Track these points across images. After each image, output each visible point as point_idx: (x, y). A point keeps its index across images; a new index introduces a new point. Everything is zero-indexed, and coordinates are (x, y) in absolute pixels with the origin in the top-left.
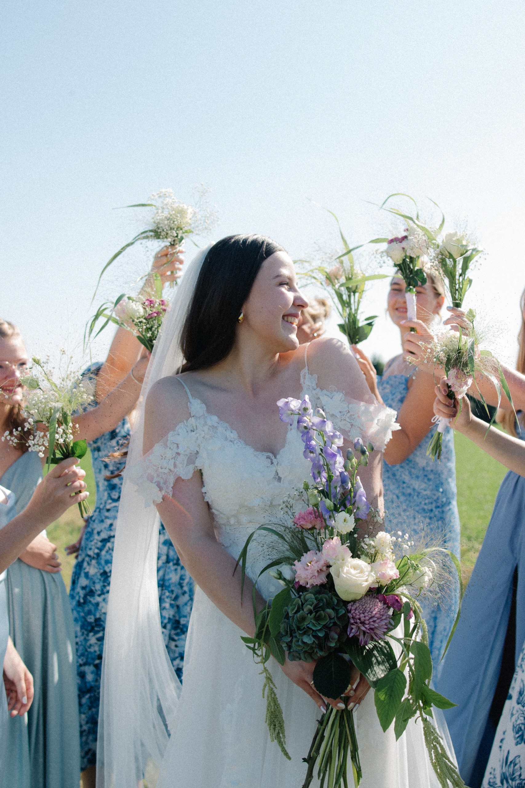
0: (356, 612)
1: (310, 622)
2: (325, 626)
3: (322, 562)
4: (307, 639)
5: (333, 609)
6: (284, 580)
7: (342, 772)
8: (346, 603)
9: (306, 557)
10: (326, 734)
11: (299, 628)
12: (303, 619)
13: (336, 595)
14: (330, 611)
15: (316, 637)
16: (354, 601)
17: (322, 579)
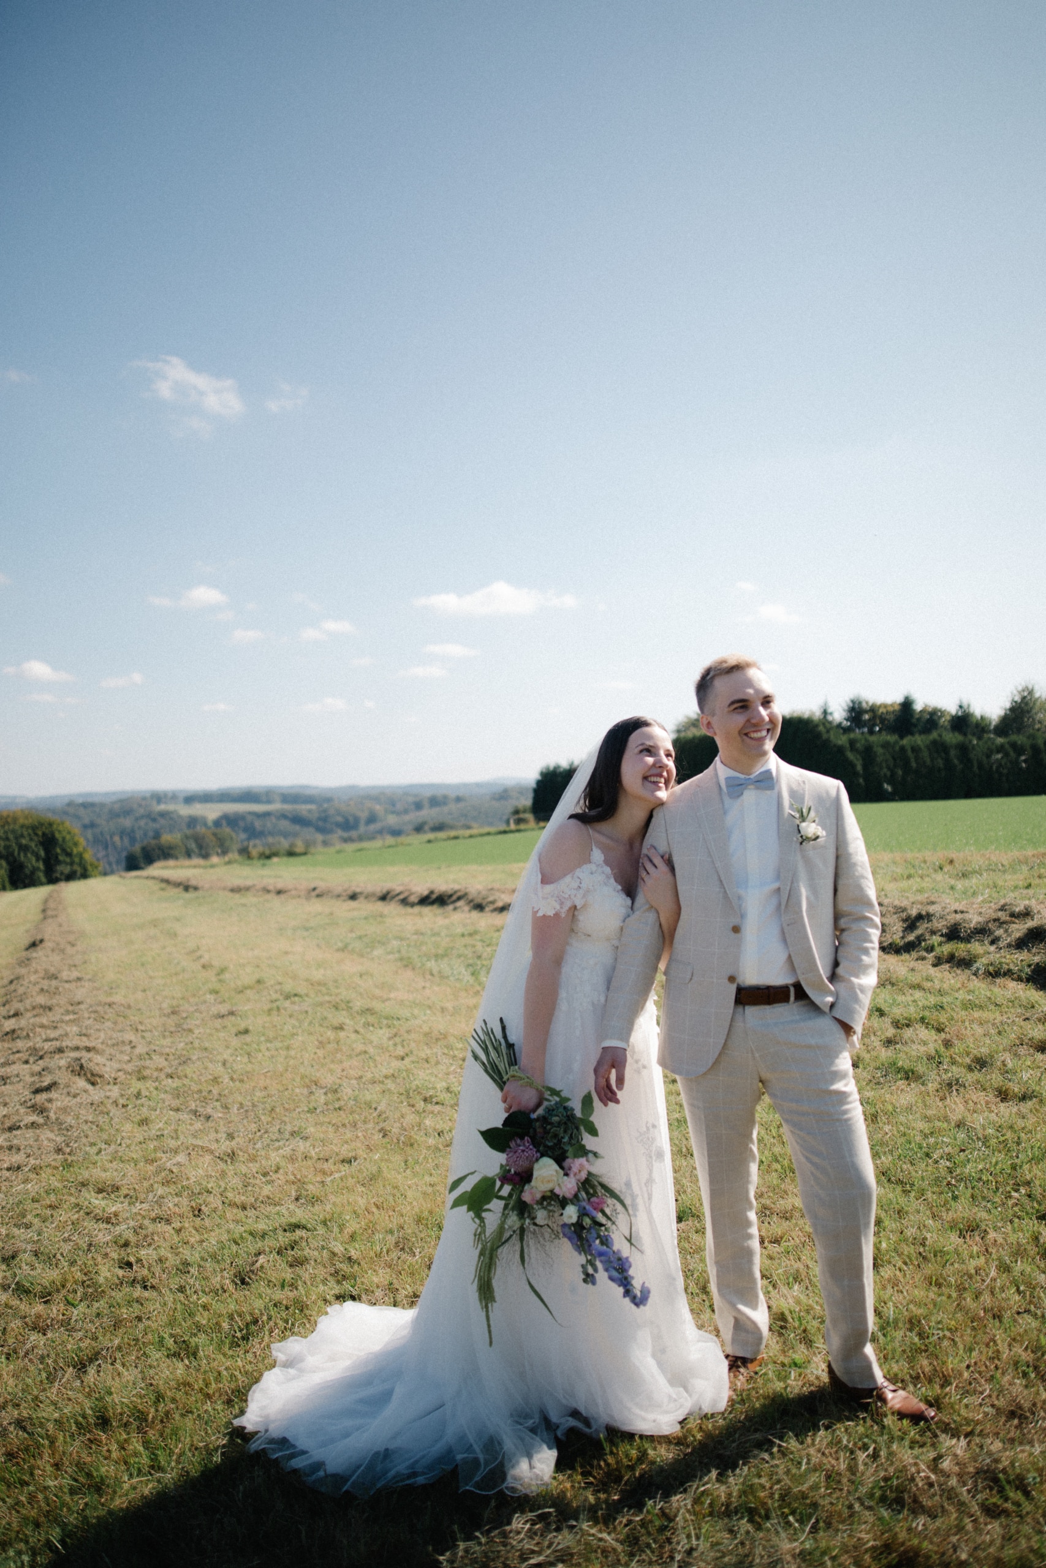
1: (560, 1131)
2: (549, 1133)
3: (572, 1175)
5: (548, 1147)
7: (486, 1050)
8: (543, 1155)
11: (565, 1123)
13: (550, 1157)
15: (551, 1124)
16: (538, 1160)
17: (566, 1163)
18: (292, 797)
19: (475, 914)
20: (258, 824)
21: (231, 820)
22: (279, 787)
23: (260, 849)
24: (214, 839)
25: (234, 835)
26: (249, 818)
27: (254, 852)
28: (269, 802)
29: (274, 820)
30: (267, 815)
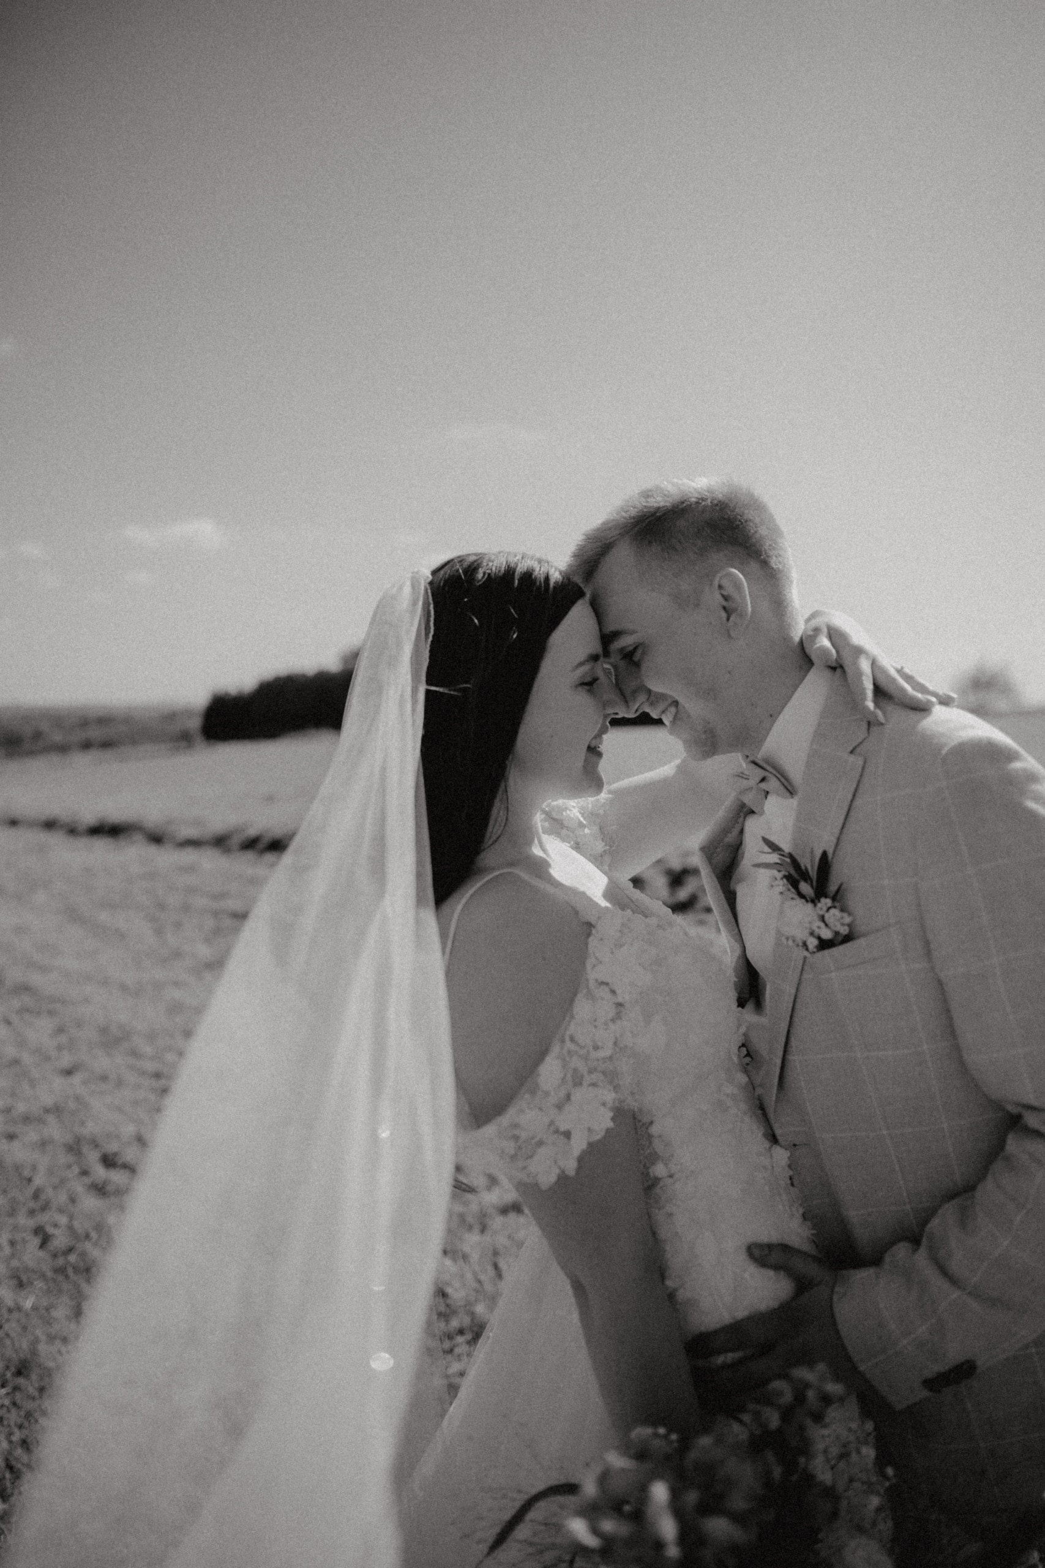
19: (152, 850)
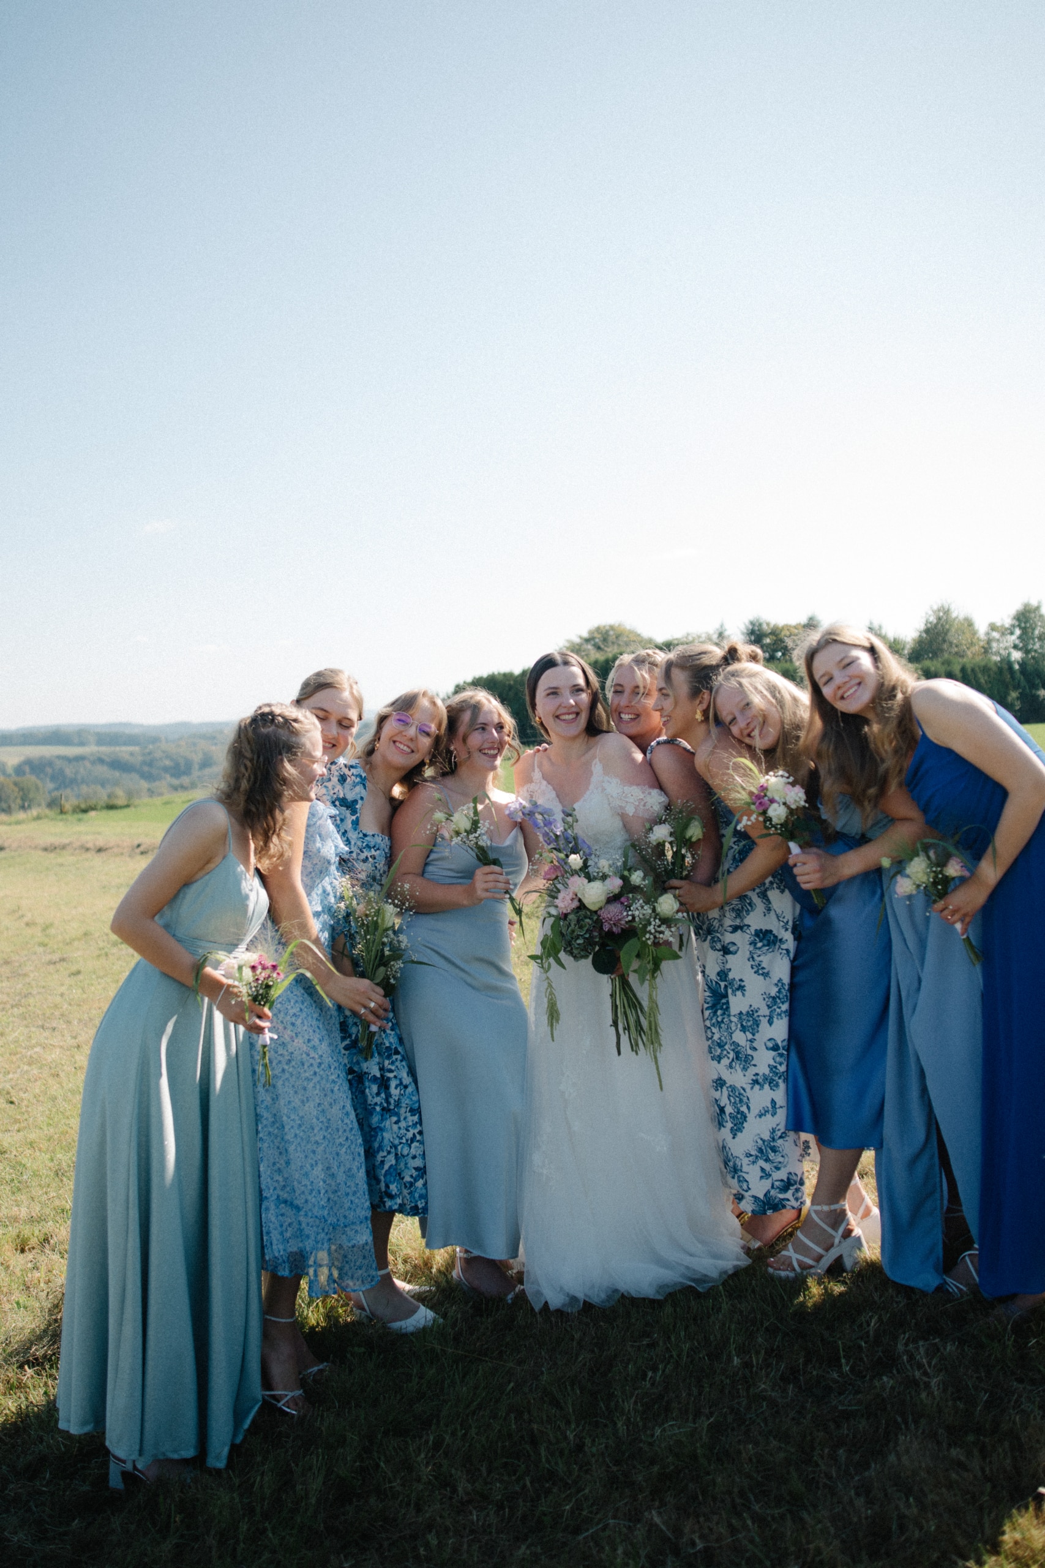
0: (604, 914)
1: (578, 932)
2: (588, 930)
3: (572, 894)
4: (580, 941)
5: (589, 918)
6: (553, 916)
8: (596, 912)
9: (561, 896)
10: (618, 1003)
11: (573, 938)
12: (573, 931)
13: (588, 909)
14: (588, 920)
15: (586, 939)
16: (601, 908)
17: (576, 904)
18: (110, 737)
20: (69, 771)
21: (36, 767)
22: (97, 726)
23: (74, 801)
24: (16, 789)
25: (39, 783)
26: (58, 763)
27: (68, 806)
28: (82, 744)
29: (88, 764)
30: (79, 759)
